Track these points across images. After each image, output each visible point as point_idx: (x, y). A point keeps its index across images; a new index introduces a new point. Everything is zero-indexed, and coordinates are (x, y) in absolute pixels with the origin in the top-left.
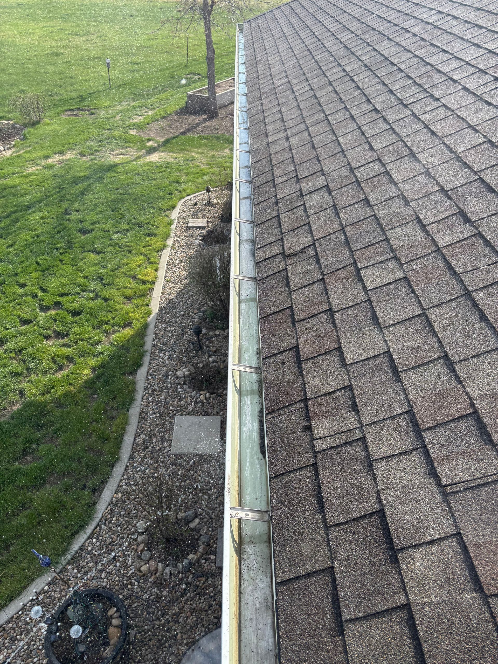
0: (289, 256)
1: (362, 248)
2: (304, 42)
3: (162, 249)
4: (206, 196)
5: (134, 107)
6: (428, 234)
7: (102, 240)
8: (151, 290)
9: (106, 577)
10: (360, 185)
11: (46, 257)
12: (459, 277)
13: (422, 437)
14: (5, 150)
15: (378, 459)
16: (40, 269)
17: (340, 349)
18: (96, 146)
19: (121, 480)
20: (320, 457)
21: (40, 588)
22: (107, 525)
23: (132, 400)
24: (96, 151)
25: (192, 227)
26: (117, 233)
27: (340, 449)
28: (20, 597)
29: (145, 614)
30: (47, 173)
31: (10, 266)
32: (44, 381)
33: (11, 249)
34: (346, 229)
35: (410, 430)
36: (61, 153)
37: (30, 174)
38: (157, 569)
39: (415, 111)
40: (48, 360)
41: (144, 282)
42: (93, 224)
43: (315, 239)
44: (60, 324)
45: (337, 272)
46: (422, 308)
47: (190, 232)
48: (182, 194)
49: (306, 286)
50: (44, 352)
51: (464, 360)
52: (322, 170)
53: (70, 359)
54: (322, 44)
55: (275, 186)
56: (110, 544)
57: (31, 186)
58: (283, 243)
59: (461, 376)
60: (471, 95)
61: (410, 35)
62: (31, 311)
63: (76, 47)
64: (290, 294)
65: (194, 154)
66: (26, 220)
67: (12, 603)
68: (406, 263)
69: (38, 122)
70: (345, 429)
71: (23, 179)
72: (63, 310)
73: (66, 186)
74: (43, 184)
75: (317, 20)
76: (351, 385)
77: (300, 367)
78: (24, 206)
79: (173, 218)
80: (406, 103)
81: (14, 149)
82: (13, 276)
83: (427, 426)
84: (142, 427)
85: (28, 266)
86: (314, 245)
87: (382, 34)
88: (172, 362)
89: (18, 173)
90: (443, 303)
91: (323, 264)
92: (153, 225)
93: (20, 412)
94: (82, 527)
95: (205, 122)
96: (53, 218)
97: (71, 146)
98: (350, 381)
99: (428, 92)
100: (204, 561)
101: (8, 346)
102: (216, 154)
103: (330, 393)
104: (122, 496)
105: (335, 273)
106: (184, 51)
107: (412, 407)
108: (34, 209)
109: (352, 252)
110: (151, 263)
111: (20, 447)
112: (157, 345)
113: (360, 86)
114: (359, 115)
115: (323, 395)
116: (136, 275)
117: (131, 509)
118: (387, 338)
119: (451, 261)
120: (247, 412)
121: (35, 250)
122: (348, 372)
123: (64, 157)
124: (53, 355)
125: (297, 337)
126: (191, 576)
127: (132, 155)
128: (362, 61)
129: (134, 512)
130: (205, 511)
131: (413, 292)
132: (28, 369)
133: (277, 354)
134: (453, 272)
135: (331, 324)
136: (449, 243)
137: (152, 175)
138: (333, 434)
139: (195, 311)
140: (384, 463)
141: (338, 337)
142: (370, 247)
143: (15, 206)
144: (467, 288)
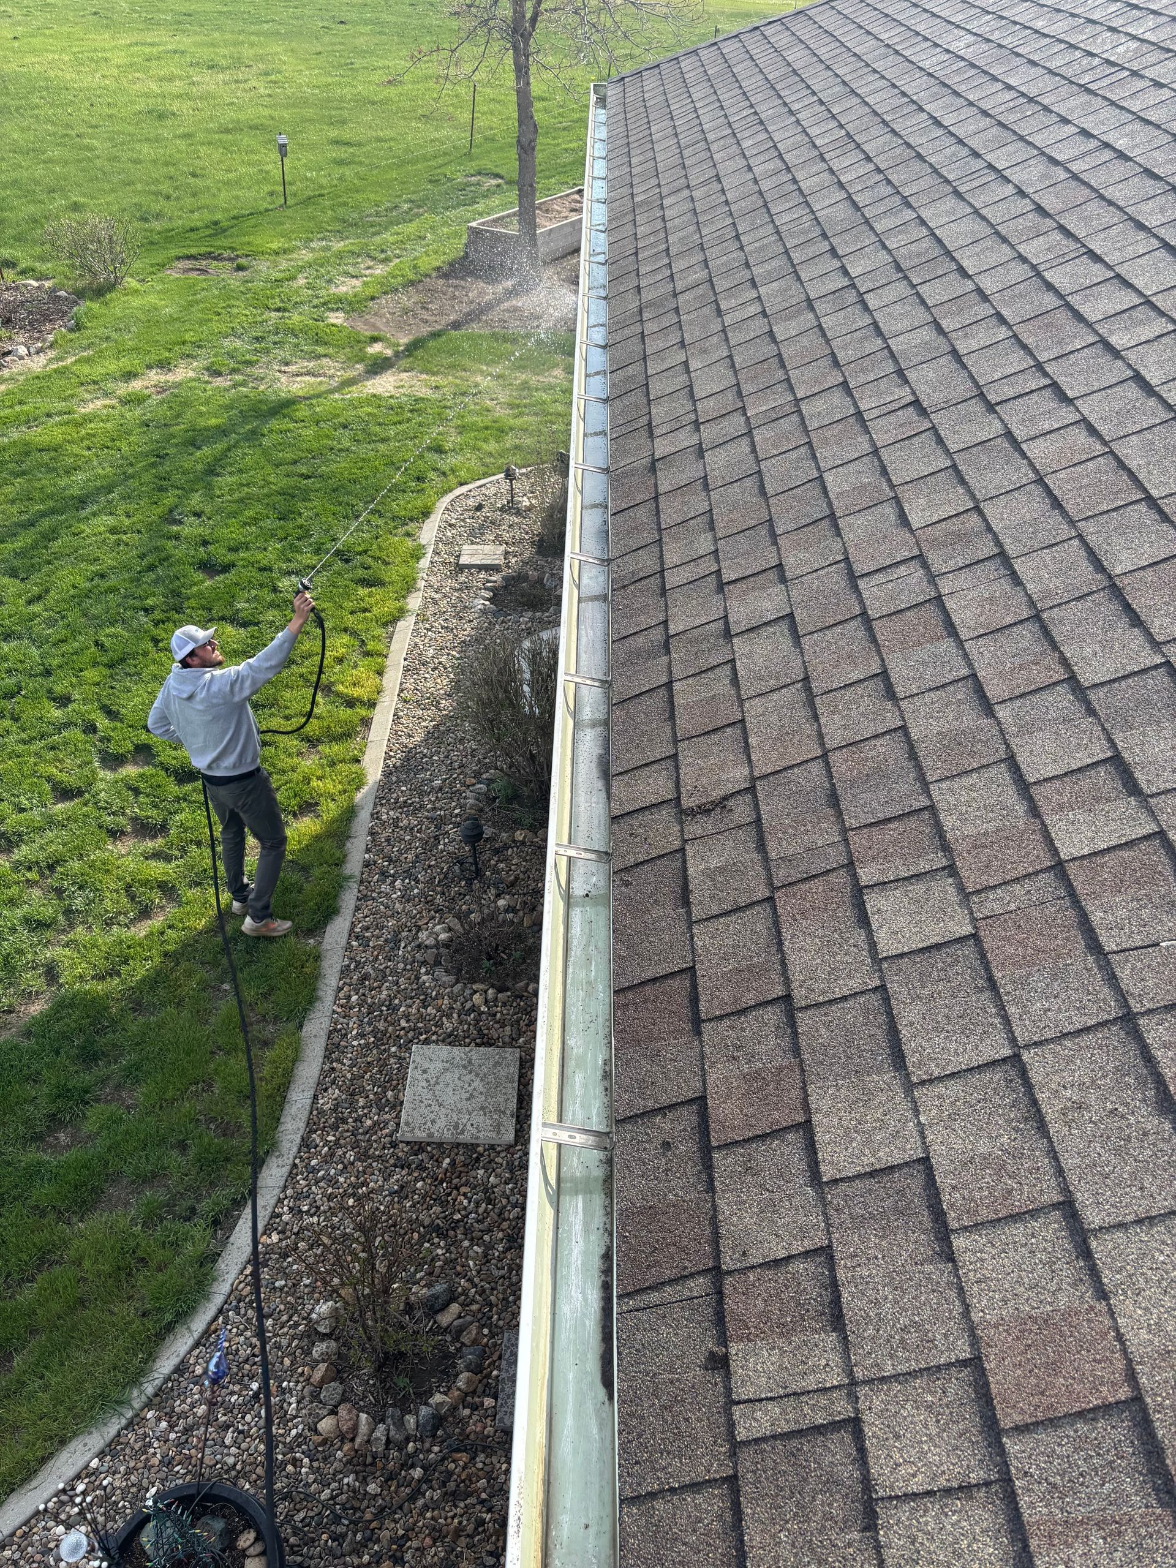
0: (692, 813)
1: (871, 825)
2: (750, 169)
3: (395, 620)
4: (505, 486)
5: (340, 255)
6: (1034, 811)
7: (254, 592)
8: (366, 722)
9: (236, 1443)
10: (870, 629)
11: (118, 629)
12: (1108, 963)
13: (1002, 1451)
14: (29, 355)
15: (890, 1498)
16: (105, 660)
17: (806, 1127)
18: (248, 351)
19: (280, 1201)
20: (746, 1457)
21: (80, 1464)
22: (242, 1312)
23: (312, 999)
24: (249, 363)
25: (470, 567)
26: (289, 573)
27: (795, 1443)
28: (34, 1484)
29: (324, 1537)
30: (128, 415)
31: (34, 652)
32: (105, 944)
33: (37, 608)
34: (833, 757)
35: (970, 1420)
36: (164, 365)
37: (87, 419)
38: (355, 1428)
39: (1013, 429)
40: (117, 891)
41: (351, 703)
42: (234, 550)
43: (756, 774)
44: (146, 800)
45: (807, 885)
46: (1013, 1040)
47: (462, 578)
48: (451, 478)
49: (729, 913)
50: (107, 871)
51: (1114, 1227)
52: (780, 566)
53: (167, 889)
54: (794, 181)
55: (663, 592)
56: (246, 1361)
57: (89, 449)
58: (677, 768)
59: (1107, 1278)
60: (1152, 402)
61: (1010, 189)
62: (80, 766)
63: (208, 96)
64: (690, 928)
65: (479, 379)
66: (75, 535)
67: (13, 1498)
68: (978, 892)
69: (111, 287)
70: (810, 1382)
71: (70, 429)
72: (155, 766)
73: (172, 451)
74: (118, 443)
75: (785, 104)
76: (830, 1247)
77: (708, 1167)
78: (73, 497)
79: (423, 542)
80: (992, 398)
81: (51, 354)
82: (41, 675)
83: (1018, 1418)
84: (333, 1069)
85: (76, 653)
86: (752, 790)
87: (941, 176)
88: (409, 906)
89: (59, 413)
90: (1065, 1035)
91: (773, 855)
92: (376, 559)
93: (47, 1020)
94: (183, 1316)
95: (508, 299)
96: (139, 532)
97: (187, 349)
98: (829, 1233)
99: (1046, 374)
100: (467, 1412)
101: (23, 852)
102: (534, 380)
103: (777, 1263)
104: (280, 1240)
105: (802, 886)
106: (466, 117)
107: (979, 1349)
108: (95, 508)
109: (844, 831)
110: (367, 654)
111: (45, 1107)
112: (375, 863)
113: (881, 325)
114: (876, 413)
115: (760, 1265)
116: (333, 684)
117: (299, 1273)
118: (922, 1119)
119: (1089, 909)
120: (574, 1256)
121: (94, 611)
122: (825, 1206)
123: (170, 377)
124: (128, 880)
125: (703, 1069)
126: (436, 1449)
127: (332, 377)
128: (889, 251)
129: (307, 1282)
130: (476, 1286)
131: (992, 985)
132: (68, 912)
133: (653, 1112)
134: (1094, 946)
135: (786, 1044)
136: (1086, 851)
137: (377, 429)
138: (781, 1392)
139: (469, 781)
140: (903, 1513)
141: (804, 1088)
142: (892, 825)
143: (51, 497)
144: (1126, 1000)
